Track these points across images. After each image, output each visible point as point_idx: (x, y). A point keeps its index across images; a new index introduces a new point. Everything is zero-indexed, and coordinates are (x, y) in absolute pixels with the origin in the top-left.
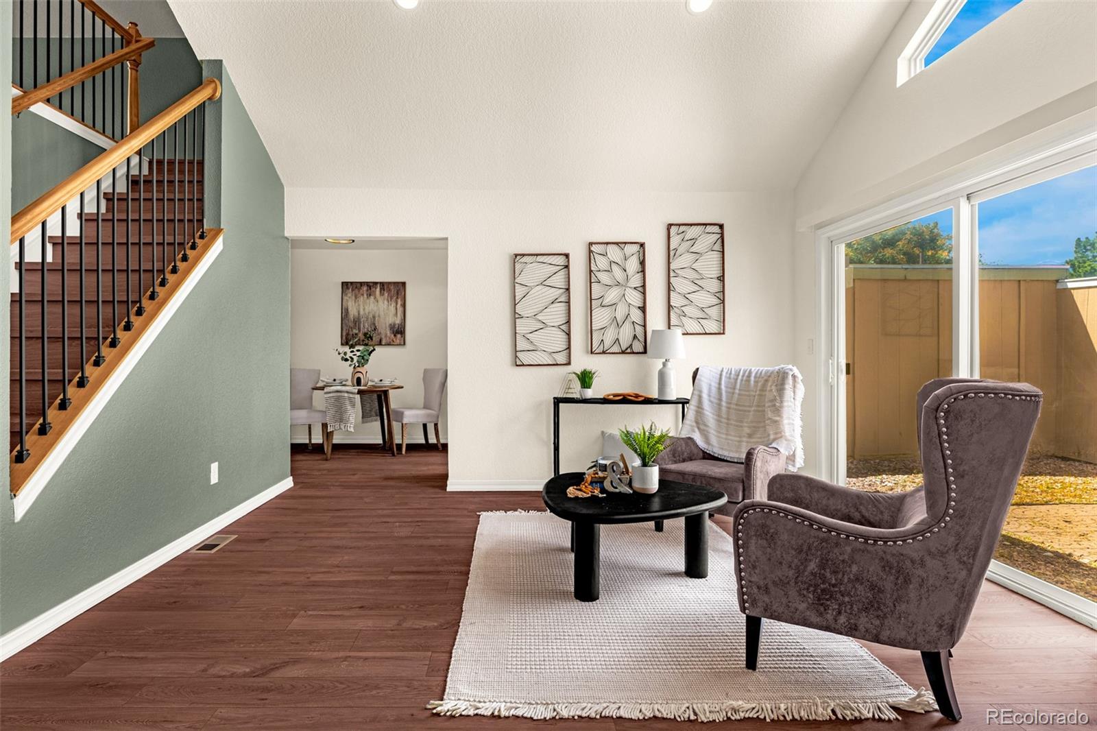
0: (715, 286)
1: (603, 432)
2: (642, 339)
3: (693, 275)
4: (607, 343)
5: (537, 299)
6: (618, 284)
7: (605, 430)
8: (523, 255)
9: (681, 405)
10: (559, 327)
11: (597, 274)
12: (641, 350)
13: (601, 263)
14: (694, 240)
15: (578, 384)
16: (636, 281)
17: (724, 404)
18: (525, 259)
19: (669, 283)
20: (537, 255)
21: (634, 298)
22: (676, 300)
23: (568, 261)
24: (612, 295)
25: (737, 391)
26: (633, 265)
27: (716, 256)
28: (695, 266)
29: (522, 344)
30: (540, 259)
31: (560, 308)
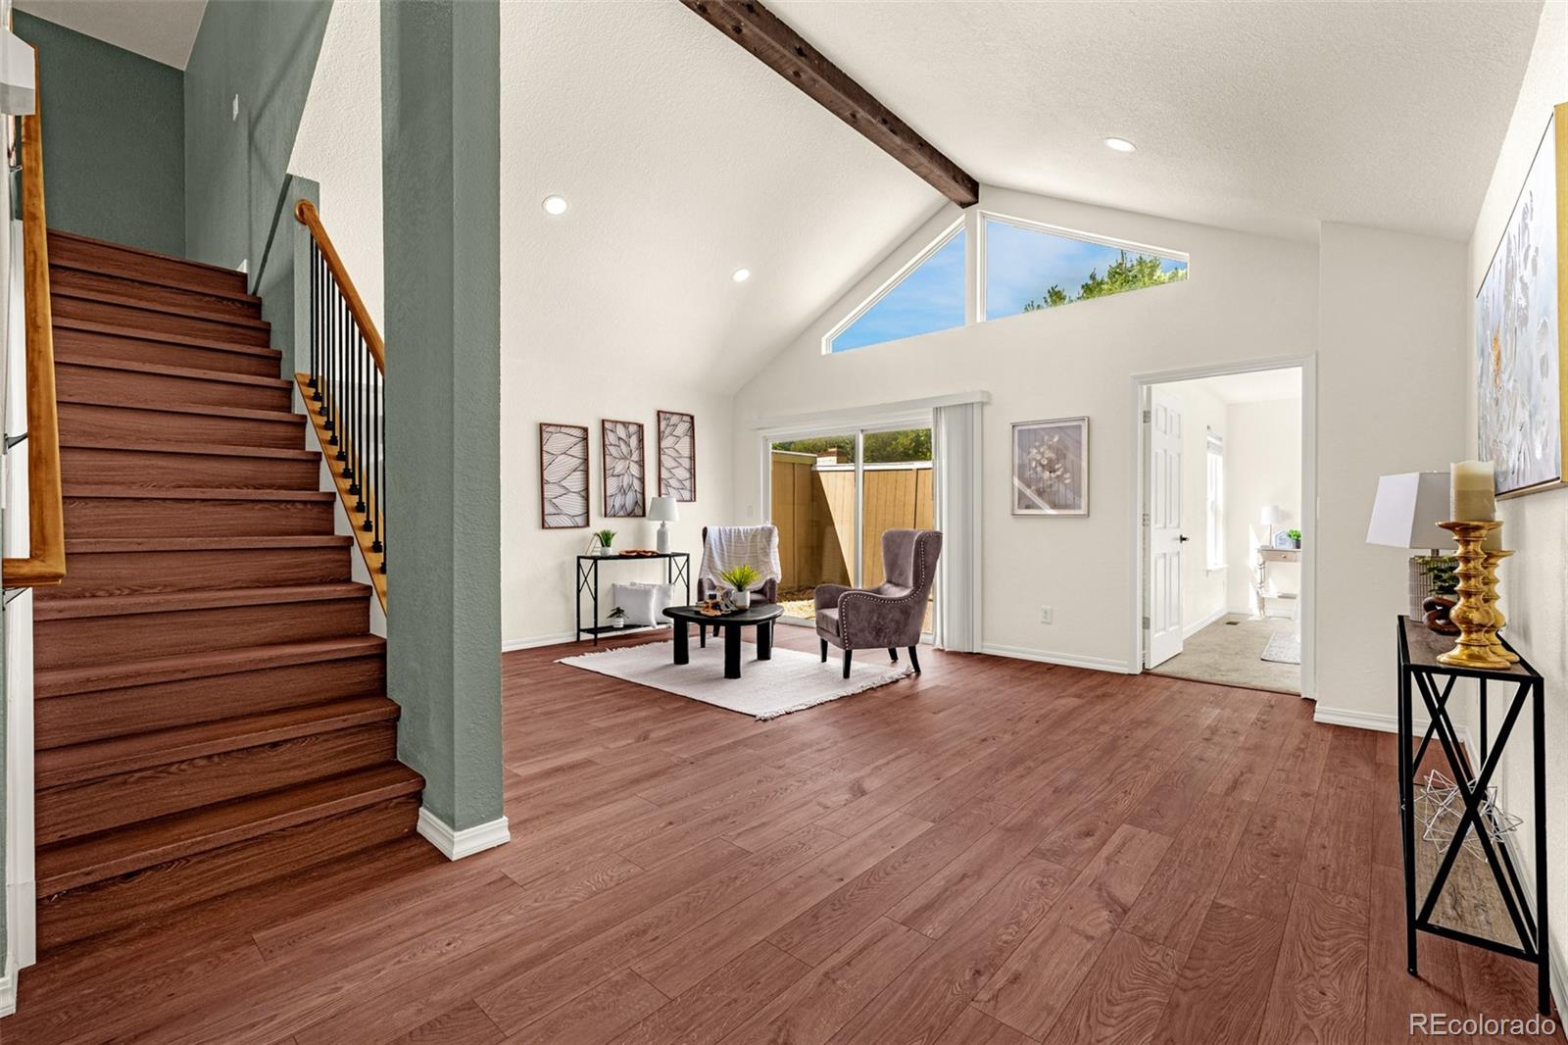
0: (686, 463)
1: (613, 585)
2: (641, 504)
3: (674, 454)
4: (617, 506)
5: (563, 466)
6: (625, 458)
7: (616, 583)
8: (550, 425)
9: (668, 559)
10: (578, 493)
11: (610, 448)
12: (641, 514)
13: (611, 438)
14: (675, 425)
15: (599, 544)
16: (635, 457)
17: (726, 553)
18: (550, 429)
19: (660, 458)
20: (561, 426)
21: (635, 470)
22: (665, 474)
23: (587, 434)
24: (620, 467)
25: (733, 544)
26: (634, 441)
27: (687, 440)
28: (676, 447)
29: (548, 509)
30: (563, 429)
31: (579, 475)
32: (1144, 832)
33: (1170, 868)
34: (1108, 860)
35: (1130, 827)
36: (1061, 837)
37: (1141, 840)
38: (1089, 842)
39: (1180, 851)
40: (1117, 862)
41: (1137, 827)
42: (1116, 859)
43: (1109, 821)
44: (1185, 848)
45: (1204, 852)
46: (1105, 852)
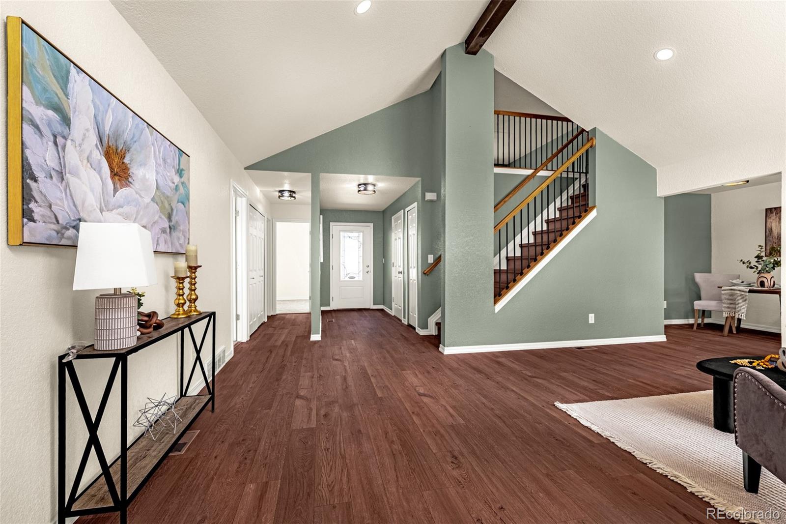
32: (304, 427)
33: (288, 415)
34: (311, 409)
35: (312, 427)
36: (334, 410)
37: (304, 422)
38: (323, 412)
39: (286, 424)
40: (308, 409)
41: (308, 428)
42: (309, 411)
43: (322, 426)
44: (285, 426)
45: (276, 428)
46: (314, 412)
